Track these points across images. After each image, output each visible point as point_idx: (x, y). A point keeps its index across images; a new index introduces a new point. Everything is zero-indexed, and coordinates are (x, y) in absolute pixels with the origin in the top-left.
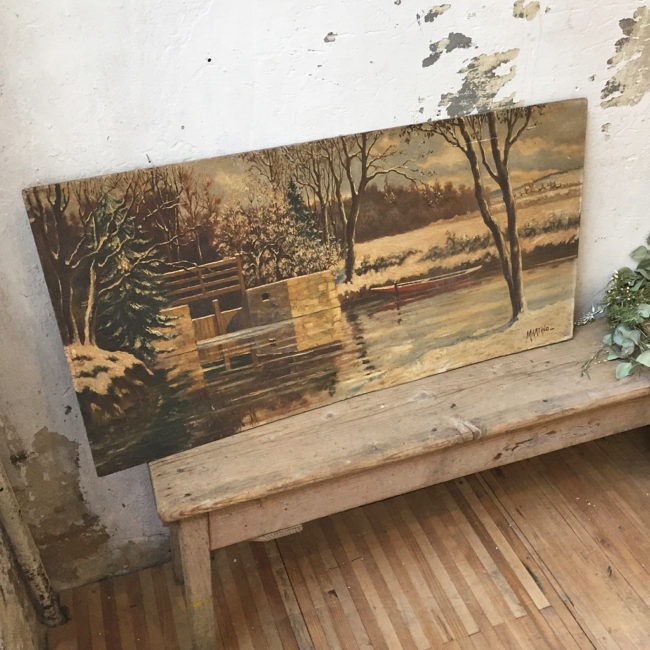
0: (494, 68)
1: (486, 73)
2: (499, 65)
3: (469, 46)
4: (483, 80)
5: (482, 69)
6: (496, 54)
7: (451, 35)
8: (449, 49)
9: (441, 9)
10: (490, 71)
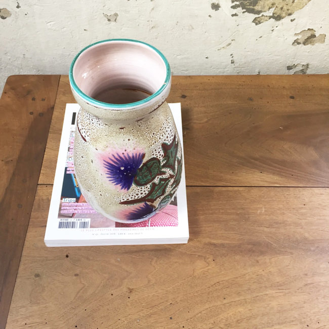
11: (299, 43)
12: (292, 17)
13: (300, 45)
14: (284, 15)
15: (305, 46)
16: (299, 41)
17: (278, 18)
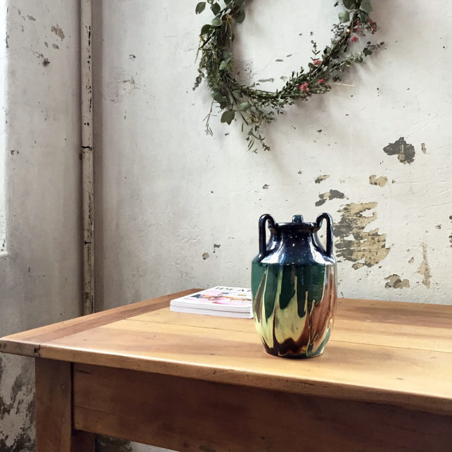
0: (361, 212)
1: (356, 214)
2: (365, 210)
3: (343, 198)
4: (355, 218)
5: (353, 212)
6: (362, 204)
7: (331, 191)
8: (331, 198)
9: (324, 177)
10: (358, 213)
11: (390, 287)
12: (379, 265)
13: (392, 288)
14: (372, 263)
15: (395, 290)
16: (390, 284)
17: (369, 265)
